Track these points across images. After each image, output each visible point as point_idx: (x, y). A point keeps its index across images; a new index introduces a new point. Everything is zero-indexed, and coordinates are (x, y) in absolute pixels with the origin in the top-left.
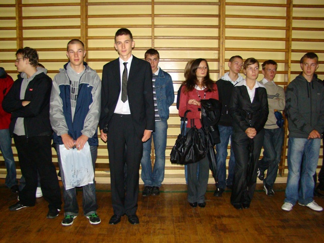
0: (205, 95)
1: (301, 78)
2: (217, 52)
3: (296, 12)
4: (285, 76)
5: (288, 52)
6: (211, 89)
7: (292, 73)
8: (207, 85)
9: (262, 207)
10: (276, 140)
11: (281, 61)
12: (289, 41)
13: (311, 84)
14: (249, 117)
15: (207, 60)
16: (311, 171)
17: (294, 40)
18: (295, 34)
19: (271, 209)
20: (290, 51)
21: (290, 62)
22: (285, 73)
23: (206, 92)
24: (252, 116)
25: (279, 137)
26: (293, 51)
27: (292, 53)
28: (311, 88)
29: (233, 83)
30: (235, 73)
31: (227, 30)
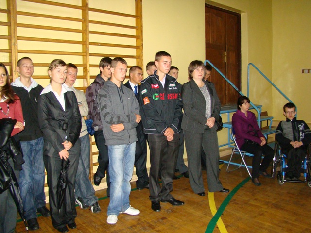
0: (8, 107)
1: (110, 83)
2: (8, 54)
3: (92, 16)
4: (84, 81)
5: (86, 56)
6: (12, 98)
7: (91, 77)
8: (7, 95)
9: (84, 225)
10: (83, 148)
11: (80, 66)
12: (86, 44)
13: (121, 89)
14: (64, 128)
15: (5, 64)
16: (129, 175)
17: (92, 44)
18: (92, 38)
19: (94, 225)
20: (88, 55)
21: (88, 66)
22: (84, 77)
23: (9, 103)
24: (67, 127)
25: (86, 146)
26: (91, 55)
27: (90, 57)
28: (122, 92)
29: (26, 89)
30: (27, 77)
31: (19, 29)
